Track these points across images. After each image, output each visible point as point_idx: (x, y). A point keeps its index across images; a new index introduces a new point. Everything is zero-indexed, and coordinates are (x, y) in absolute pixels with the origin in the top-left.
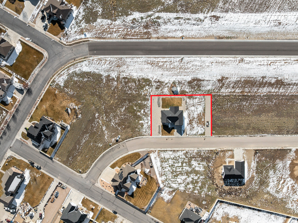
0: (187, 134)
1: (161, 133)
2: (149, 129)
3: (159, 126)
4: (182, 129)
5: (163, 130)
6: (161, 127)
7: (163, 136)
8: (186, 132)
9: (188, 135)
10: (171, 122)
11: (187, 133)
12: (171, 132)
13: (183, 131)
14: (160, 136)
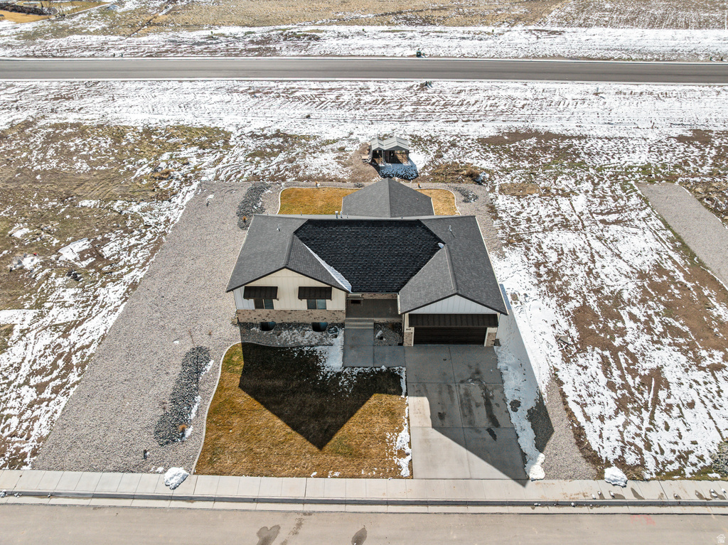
0: (596, 462)
1: (196, 431)
2: (40, 388)
3: (196, 359)
4: (510, 395)
5: (243, 399)
6: (213, 368)
7: (207, 485)
8: (579, 433)
9: (613, 473)
10: (346, 285)
11: (592, 439)
12: (353, 427)
13: (519, 420)
14: (175, 473)
